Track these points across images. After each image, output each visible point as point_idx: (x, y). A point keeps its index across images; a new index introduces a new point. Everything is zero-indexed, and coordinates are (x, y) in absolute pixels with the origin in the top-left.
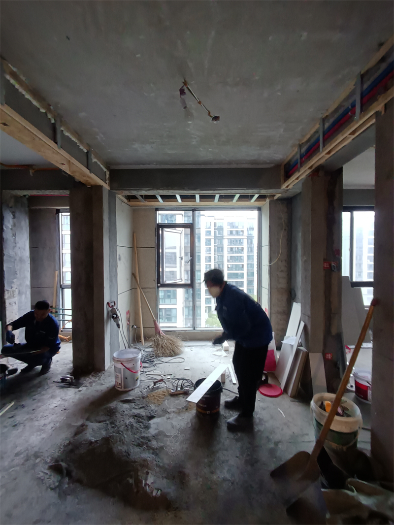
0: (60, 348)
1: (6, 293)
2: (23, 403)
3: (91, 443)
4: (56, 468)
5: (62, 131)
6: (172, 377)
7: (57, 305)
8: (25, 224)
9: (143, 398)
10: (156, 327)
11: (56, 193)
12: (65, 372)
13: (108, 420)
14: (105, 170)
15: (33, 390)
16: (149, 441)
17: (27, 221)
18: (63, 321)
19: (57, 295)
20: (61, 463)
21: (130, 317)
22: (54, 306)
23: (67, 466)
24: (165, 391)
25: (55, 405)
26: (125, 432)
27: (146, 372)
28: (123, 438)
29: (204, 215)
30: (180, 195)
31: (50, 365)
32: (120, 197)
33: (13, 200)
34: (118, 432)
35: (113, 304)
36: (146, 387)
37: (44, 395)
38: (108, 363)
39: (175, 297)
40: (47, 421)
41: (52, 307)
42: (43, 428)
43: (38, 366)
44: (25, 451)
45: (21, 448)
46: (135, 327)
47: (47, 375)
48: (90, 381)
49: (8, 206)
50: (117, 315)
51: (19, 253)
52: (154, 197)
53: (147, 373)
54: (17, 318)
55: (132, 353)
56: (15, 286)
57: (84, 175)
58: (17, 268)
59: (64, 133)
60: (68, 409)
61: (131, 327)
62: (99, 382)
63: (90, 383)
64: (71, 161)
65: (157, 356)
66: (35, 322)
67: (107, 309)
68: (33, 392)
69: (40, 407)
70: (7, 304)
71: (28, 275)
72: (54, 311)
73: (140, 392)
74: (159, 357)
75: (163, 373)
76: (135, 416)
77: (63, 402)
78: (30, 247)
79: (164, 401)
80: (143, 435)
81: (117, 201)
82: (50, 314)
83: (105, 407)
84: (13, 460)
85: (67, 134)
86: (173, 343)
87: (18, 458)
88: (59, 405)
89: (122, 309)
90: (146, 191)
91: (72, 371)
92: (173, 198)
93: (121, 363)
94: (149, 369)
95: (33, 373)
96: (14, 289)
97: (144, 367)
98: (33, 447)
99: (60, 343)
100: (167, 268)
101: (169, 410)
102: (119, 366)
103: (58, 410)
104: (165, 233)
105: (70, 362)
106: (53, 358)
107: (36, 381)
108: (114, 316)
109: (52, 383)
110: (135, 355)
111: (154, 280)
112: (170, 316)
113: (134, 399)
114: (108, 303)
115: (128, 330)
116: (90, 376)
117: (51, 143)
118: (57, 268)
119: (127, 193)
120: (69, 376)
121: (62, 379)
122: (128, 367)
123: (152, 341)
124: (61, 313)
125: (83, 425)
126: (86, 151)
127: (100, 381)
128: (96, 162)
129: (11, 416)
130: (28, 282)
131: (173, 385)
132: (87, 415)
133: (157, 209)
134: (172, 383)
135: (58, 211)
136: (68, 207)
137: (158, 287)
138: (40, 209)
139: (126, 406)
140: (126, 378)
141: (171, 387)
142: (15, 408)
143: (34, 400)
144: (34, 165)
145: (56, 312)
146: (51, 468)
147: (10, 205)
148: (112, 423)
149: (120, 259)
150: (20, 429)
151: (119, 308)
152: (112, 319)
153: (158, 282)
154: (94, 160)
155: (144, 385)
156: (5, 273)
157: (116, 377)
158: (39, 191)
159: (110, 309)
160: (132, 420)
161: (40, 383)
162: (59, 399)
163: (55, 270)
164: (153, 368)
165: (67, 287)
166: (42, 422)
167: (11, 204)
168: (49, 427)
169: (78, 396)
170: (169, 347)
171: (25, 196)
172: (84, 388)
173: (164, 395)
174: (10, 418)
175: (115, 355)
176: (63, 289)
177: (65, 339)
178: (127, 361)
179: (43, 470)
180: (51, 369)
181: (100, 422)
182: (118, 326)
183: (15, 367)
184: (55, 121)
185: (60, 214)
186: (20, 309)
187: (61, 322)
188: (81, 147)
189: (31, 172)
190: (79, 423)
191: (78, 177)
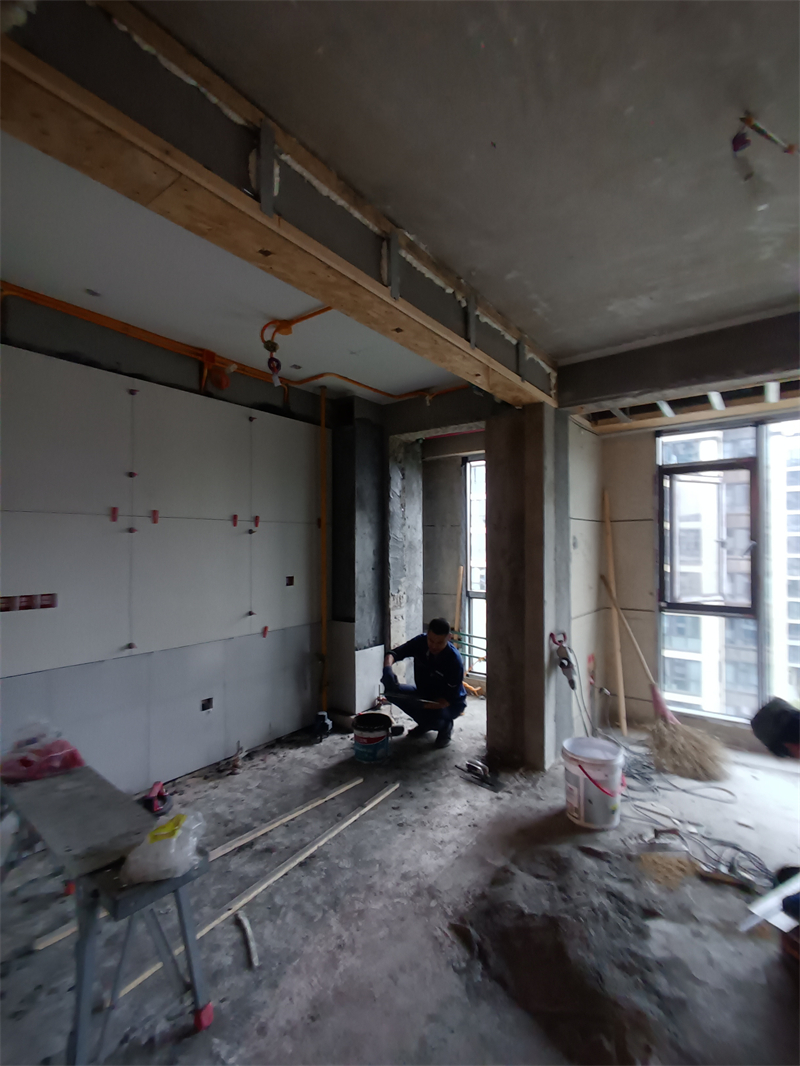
0: (465, 706)
1: (391, 598)
2: (411, 790)
3: (521, 914)
4: (460, 932)
5: (478, 316)
6: (702, 831)
7: (461, 627)
8: (417, 487)
9: (630, 858)
10: (656, 702)
11: (464, 428)
12: (474, 754)
13: (555, 880)
14: (548, 370)
15: (424, 771)
16: (649, 970)
17: (421, 482)
18: (470, 657)
19: (462, 610)
20: (469, 927)
21: (595, 668)
22: (456, 629)
23: (480, 939)
24: (686, 861)
25: (459, 812)
26: (590, 923)
27: (633, 799)
28: (586, 934)
29: (779, 433)
30: (722, 394)
31: (449, 733)
32: (577, 418)
33: (402, 450)
34: (576, 916)
35: (561, 638)
36: (636, 835)
37: (440, 786)
38: (550, 758)
39: (696, 634)
40: (446, 837)
41: (453, 629)
42: (440, 847)
43: (432, 731)
44: (415, 877)
45: (410, 869)
46: (606, 691)
47: (443, 751)
48: (517, 784)
49: (395, 459)
50: (569, 662)
51: (408, 535)
52: (653, 409)
53: (638, 803)
54: (404, 642)
55: (603, 749)
56: (402, 589)
57: (511, 387)
58: (407, 559)
59: (480, 318)
60: (480, 828)
61: (597, 691)
62: (533, 790)
63: (517, 788)
64: (491, 366)
65: (660, 770)
66: (428, 654)
67: (550, 646)
68: (425, 774)
69: (434, 806)
70: (392, 618)
71: (420, 571)
72: (456, 637)
73: (620, 842)
74: (665, 771)
75: (677, 814)
76: (611, 895)
77: (471, 811)
78: (424, 526)
79: (683, 885)
80: (633, 948)
81: (572, 427)
82: (449, 643)
83: (545, 847)
84: (398, 884)
85: (484, 319)
86: (701, 748)
87: (405, 883)
88: (466, 813)
89: (580, 648)
90: (634, 396)
91: (484, 754)
92: (703, 401)
93: (580, 766)
94: (642, 795)
95: (424, 741)
96: (401, 593)
97: (629, 788)
98: (426, 876)
99: (464, 697)
100: (681, 567)
101: (698, 914)
102: (575, 770)
103: (464, 823)
104: (678, 485)
105: (481, 737)
106: (455, 721)
107: (430, 757)
108: (563, 662)
109: (453, 769)
110: (609, 756)
111: (651, 594)
112: (685, 678)
113: (606, 853)
114: (552, 635)
115: (592, 695)
116: (517, 775)
117: (461, 343)
118: (462, 560)
119: (592, 408)
120: (480, 763)
121: (468, 766)
122: (592, 776)
123: (647, 731)
124: (467, 642)
125: (505, 870)
126: (514, 342)
127: (536, 789)
128: (532, 360)
129: (396, 806)
130: (419, 584)
131: (706, 854)
132: (512, 852)
133: (659, 434)
134: (703, 848)
135: (465, 460)
136: (483, 452)
137: (661, 609)
138: (438, 460)
139: (590, 863)
140: (590, 801)
141: (700, 855)
142: (401, 794)
143: (427, 790)
144: (433, 387)
145: (460, 640)
146: (453, 927)
147: (399, 460)
148: (562, 889)
149: (575, 545)
150: (408, 833)
151: (573, 648)
152: (559, 668)
153: (661, 596)
154: (530, 355)
155: (629, 829)
156: (391, 567)
157: (569, 792)
158: (439, 429)
159: (556, 647)
160: (606, 902)
161: (435, 761)
162: (464, 801)
163: (459, 565)
164: (649, 795)
165: (478, 596)
166: (440, 835)
167: (401, 456)
168: (451, 848)
169: (495, 808)
170: (692, 756)
171: (418, 440)
172: (506, 796)
173: (682, 870)
174: (393, 808)
175: (566, 744)
176: (470, 598)
177: (473, 692)
178: (593, 765)
179: (440, 926)
180: (451, 742)
181: (538, 876)
182: (572, 684)
183: (400, 724)
184: (467, 302)
185: (468, 465)
186: (408, 628)
187: (467, 658)
188: (508, 337)
189: (428, 398)
190: (500, 862)
191: (501, 395)
